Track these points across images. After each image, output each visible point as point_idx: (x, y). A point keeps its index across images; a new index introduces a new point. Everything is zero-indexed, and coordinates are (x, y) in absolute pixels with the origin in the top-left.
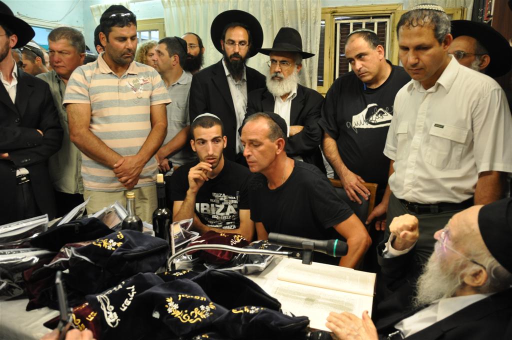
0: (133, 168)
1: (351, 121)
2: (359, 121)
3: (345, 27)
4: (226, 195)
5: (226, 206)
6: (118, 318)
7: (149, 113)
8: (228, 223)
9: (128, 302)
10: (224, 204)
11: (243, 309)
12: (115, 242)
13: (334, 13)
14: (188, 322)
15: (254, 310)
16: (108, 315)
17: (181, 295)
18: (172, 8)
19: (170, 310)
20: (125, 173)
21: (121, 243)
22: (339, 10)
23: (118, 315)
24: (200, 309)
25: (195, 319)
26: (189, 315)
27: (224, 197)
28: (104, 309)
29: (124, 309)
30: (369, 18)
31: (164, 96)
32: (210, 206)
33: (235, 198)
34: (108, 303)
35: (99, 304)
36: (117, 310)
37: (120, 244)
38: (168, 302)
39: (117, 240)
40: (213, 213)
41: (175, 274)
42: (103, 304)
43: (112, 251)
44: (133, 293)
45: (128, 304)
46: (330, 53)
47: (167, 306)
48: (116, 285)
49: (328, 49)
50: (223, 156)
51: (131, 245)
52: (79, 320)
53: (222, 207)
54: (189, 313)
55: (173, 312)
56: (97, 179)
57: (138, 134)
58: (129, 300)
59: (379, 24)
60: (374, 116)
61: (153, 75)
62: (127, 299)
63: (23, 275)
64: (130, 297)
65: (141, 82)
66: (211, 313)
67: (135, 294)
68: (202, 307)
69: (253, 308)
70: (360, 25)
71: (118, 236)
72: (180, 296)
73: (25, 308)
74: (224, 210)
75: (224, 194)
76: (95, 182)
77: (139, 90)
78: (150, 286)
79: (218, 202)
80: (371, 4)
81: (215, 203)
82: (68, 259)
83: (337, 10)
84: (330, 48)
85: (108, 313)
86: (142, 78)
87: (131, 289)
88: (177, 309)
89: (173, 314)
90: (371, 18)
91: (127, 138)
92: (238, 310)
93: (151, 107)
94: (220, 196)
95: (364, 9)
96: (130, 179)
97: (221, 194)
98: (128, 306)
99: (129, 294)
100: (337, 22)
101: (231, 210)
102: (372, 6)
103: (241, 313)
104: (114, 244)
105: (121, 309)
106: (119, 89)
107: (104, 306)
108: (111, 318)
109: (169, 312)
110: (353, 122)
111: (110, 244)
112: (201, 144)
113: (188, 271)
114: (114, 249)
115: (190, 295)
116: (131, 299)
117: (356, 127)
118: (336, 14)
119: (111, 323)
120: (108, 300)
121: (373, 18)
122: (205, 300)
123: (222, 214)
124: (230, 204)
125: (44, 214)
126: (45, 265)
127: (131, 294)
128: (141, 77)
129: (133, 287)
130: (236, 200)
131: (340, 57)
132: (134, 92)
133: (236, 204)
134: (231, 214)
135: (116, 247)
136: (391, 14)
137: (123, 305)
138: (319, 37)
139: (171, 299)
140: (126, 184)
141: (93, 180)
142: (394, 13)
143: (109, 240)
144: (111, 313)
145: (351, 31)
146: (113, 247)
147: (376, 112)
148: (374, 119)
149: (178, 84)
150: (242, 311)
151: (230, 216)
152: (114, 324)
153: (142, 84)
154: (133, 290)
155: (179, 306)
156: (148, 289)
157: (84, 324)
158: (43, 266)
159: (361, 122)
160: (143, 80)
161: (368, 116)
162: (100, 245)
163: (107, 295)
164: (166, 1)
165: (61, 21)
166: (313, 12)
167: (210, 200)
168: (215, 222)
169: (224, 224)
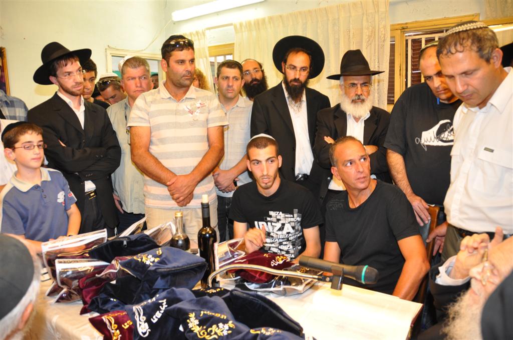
1: (420, 138)
2: (429, 138)
3: (417, 43)
4: (283, 213)
5: (283, 225)
6: (149, 328)
7: (206, 134)
8: (284, 243)
9: (158, 315)
10: (281, 222)
11: (260, 330)
12: (153, 258)
13: (404, 29)
14: (204, 338)
15: (270, 332)
16: (140, 325)
17: (204, 311)
18: (244, 34)
19: (190, 325)
20: (176, 191)
21: (159, 259)
22: (409, 26)
23: (149, 326)
24: (218, 326)
25: (211, 335)
26: (207, 331)
27: (281, 215)
28: (137, 319)
29: (155, 320)
30: (442, 32)
31: (221, 119)
32: (267, 225)
33: (292, 216)
34: (142, 314)
35: (134, 314)
36: (148, 321)
37: (157, 260)
38: (190, 317)
39: (155, 256)
40: (271, 231)
41: (208, 291)
42: (137, 314)
43: (150, 265)
44: (165, 306)
45: (159, 317)
46: (400, 69)
47: (188, 321)
48: (151, 298)
49: (399, 65)
50: (278, 176)
51: (166, 261)
52: (116, 326)
53: (279, 225)
54: (206, 330)
55: (193, 327)
57: (193, 154)
58: (160, 313)
60: (446, 133)
61: (211, 99)
62: (158, 312)
63: (79, 282)
64: (161, 310)
66: (230, 332)
67: (166, 308)
68: (221, 325)
69: (271, 329)
70: (433, 40)
71: (157, 252)
72: (202, 312)
73: (79, 312)
74: (281, 229)
75: (281, 213)
78: (179, 300)
79: (275, 220)
80: (444, 17)
82: (116, 271)
83: (408, 25)
84: (401, 65)
85: (141, 323)
86: (200, 102)
87: (163, 303)
88: (197, 325)
89: (192, 329)
91: (181, 158)
92: (256, 331)
93: (208, 129)
94: (277, 214)
96: (182, 196)
97: (278, 212)
98: (159, 319)
99: (161, 307)
100: (407, 38)
101: (288, 228)
102: (445, 19)
103: (257, 335)
104: (152, 259)
105: (152, 320)
106: (176, 113)
107: (138, 316)
108: (143, 328)
109: (190, 327)
110: (422, 138)
111: (148, 259)
112: (256, 164)
113: (222, 289)
114: (151, 264)
115: (212, 313)
116: (162, 312)
117: (426, 144)
118: (406, 30)
119: (142, 333)
120: (142, 310)
122: (225, 318)
123: (280, 233)
124: (287, 222)
125: (103, 229)
126: (97, 275)
127: (162, 307)
129: (165, 300)
130: (293, 217)
131: (412, 73)
132: (190, 115)
133: (293, 222)
134: (288, 233)
135: (153, 262)
137: (154, 317)
138: (388, 54)
139: (194, 314)
140: (178, 201)
143: (148, 255)
144: (143, 323)
145: (423, 46)
146: (151, 262)
147: (448, 128)
148: (446, 136)
149: (237, 106)
150: (259, 332)
151: (287, 235)
152: (144, 334)
153: (199, 108)
154: (165, 303)
155: (199, 321)
156: (177, 303)
157: (120, 331)
158: (95, 276)
159: (431, 139)
161: (440, 132)
162: (140, 260)
163: (141, 306)
164: (238, 26)
165: (144, 50)
166: (382, 30)
167: (266, 219)
168: (271, 241)
169: (281, 244)
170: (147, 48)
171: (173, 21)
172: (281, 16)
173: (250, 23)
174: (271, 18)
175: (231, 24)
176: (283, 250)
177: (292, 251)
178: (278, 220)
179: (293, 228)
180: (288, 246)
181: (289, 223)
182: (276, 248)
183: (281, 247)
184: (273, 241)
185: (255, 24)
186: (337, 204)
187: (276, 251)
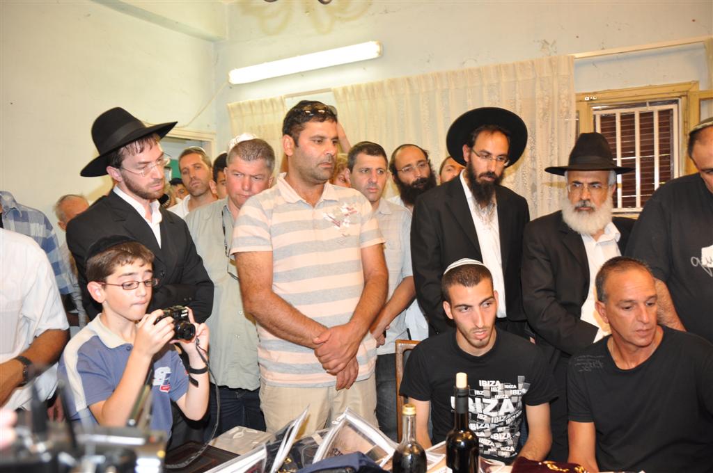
0: (346, 345)
1: (699, 257)
3: (609, 119)
4: (501, 383)
5: (501, 401)
7: (360, 259)
8: (500, 429)
10: (498, 397)
13: (592, 100)
22: (599, 96)
27: (498, 386)
30: (644, 104)
32: (474, 402)
33: (515, 387)
40: (479, 410)
53: (493, 402)
56: (287, 368)
59: (661, 112)
61: (361, 202)
65: (345, 211)
70: (631, 116)
74: (497, 409)
75: (498, 382)
76: (283, 372)
77: (344, 224)
79: (488, 394)
80: (648, 85)
81: (481, 397)
86: (346, 205)
90: (648, 104)
93: (362, 249)
94: (492, 385)
95: (639, 93)
97: (493, 382)
100: (596, 112)
101: (508, 406)
102: (650, 87)
106: (314, 225)
110: (703, 258)
112: (463, 311)
117: (710, 266)
118: (596, 102)
121: (652, 104)
123: (494, 414)
124: (507, 396)
128: (343, 204)
130: (517, 389)
132: (336, 227)
133: (516, 395)
134: (507, 414)
136: (680, 97)
141: (279, 369)
142: (687, 96)
149: (380, 213)
151: (505, 417)
153: (347, 215)
160: (348, 208)
164: (340, 93)
165: (187, 126)
166: (564, 101)
167: (473, 393)
168: (478, 428)
169: (494, 431)
170: (190, 123)
171: (230, 83)
172: (408, 80)
173: (359, 88)
174: (393, 83)
175: (329, 90)
176: (496, 441)
177: (510, 442)
178: (494, 394)
179: (515, 405)
180: (504, 434)
181: (510, 398)
182: (487, 438)
183: (495, 437)
184: (481, 427)
185: (367, 89)
186: (591, 362)
187: (487, 444)
